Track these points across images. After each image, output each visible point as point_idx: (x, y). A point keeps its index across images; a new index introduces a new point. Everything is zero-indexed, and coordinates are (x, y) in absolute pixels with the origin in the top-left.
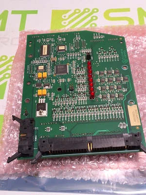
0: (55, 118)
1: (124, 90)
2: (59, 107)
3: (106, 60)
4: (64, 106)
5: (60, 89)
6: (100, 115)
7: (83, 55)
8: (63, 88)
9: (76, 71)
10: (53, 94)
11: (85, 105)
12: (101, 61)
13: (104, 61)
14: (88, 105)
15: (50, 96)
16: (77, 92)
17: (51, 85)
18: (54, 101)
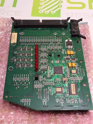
0: (60, 39)
1: (16, 52)
2: (58, 45)
3: (23, 76)
4: (55, 45)
5: (59, 56)
6: (34, 39)
7: (41, 82)
8: (56, 57)
9: (47, 69)
10: (63, 53)
11: (42, 45)
12: (27, 75)
13: (25, 75)
14: (40, 45)
15: (65, 51)
16: (47, 53)
17: (64, 59)
18: (62, 49)
